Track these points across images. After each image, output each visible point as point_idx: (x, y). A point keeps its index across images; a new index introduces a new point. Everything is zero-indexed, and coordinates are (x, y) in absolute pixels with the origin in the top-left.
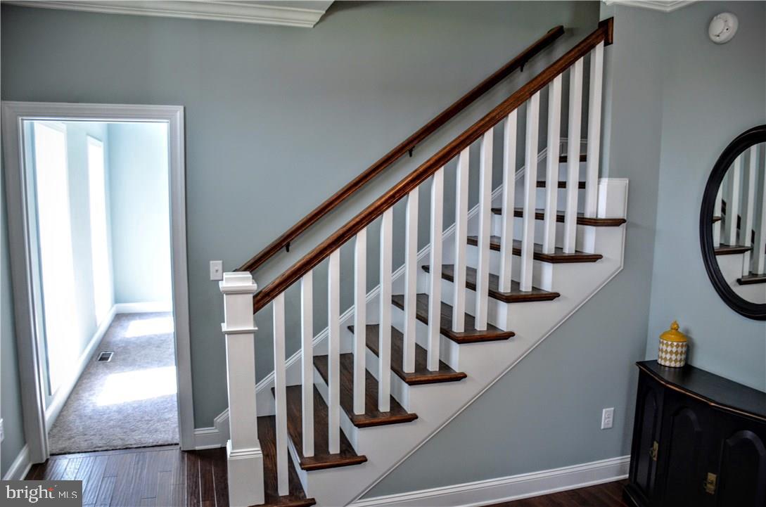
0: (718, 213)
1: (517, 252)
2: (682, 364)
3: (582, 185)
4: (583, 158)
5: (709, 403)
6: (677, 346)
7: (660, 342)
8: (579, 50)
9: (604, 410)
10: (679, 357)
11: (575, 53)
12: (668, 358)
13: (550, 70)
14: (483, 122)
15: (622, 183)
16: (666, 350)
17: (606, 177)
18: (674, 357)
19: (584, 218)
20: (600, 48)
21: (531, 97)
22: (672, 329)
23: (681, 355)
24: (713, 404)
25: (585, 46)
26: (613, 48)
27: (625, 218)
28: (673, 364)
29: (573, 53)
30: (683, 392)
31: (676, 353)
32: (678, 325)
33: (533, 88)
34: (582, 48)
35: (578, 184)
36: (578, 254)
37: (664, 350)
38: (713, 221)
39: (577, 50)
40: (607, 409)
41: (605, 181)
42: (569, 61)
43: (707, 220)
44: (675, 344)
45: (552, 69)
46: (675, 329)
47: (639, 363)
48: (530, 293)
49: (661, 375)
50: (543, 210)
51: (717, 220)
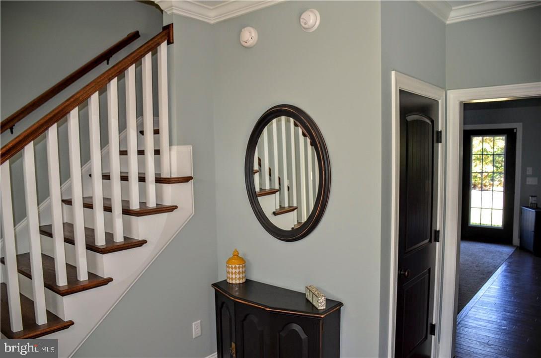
0: (256, 167)
1: (108, 209)
2: (244, 280)
3: (157, 152)
4: (156, 132)
5: (266, 309)
6: (239, 268)
7: (228, 267)
8: (148, 46)
9: (193, 324)
10: (241, 276)
11: (145, 49)
12: (234, 278)
13: (125, 61)
14: (68, 102)
15: (188, 149)
16: (232, 272)
17: (175, 145)
18: (238, 276)
19: (161, 178)
20: (164, 45)
21: (110, 81)
22: (234, 255)
23: (242, 274)
24: (268, 309)
25: (152, 43)
26: (174, 46)
27: (192, 176)
28: (238, 282)
29: (143, 48)
30: (247, 303)
31: (239, 273)
32: (237, 251)
33: (111, 74)
34: (150, 45)
35: (153, 151)
36: (159, 206)
37: (230, 272)
38: (254, 173)
39: (146, 46)
40: (196, 323)
41: (175, 148)
42: (140, 54)
43: (249, 172)
44: (237, 266)
45: (126, 60)
46: (236, 255)
47: (214, 285)
48: (123, 243)
49: (230, 292)
50: (127, 173)
51: (256, 172)
